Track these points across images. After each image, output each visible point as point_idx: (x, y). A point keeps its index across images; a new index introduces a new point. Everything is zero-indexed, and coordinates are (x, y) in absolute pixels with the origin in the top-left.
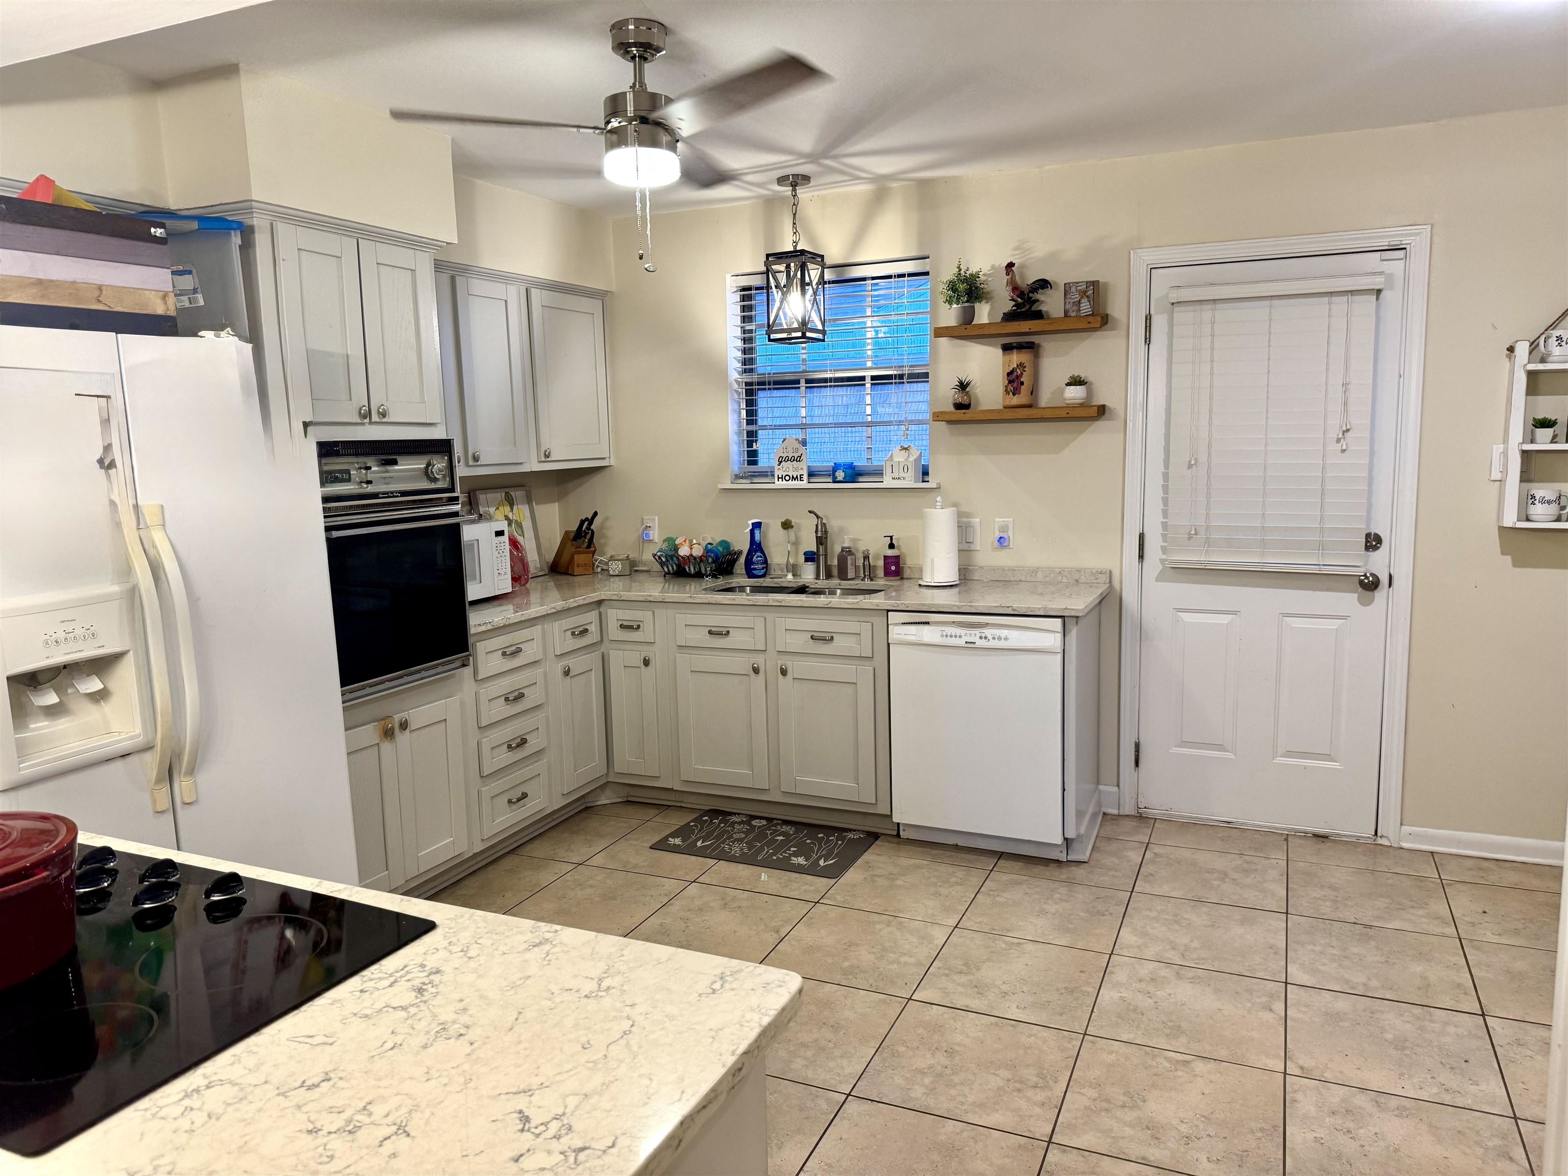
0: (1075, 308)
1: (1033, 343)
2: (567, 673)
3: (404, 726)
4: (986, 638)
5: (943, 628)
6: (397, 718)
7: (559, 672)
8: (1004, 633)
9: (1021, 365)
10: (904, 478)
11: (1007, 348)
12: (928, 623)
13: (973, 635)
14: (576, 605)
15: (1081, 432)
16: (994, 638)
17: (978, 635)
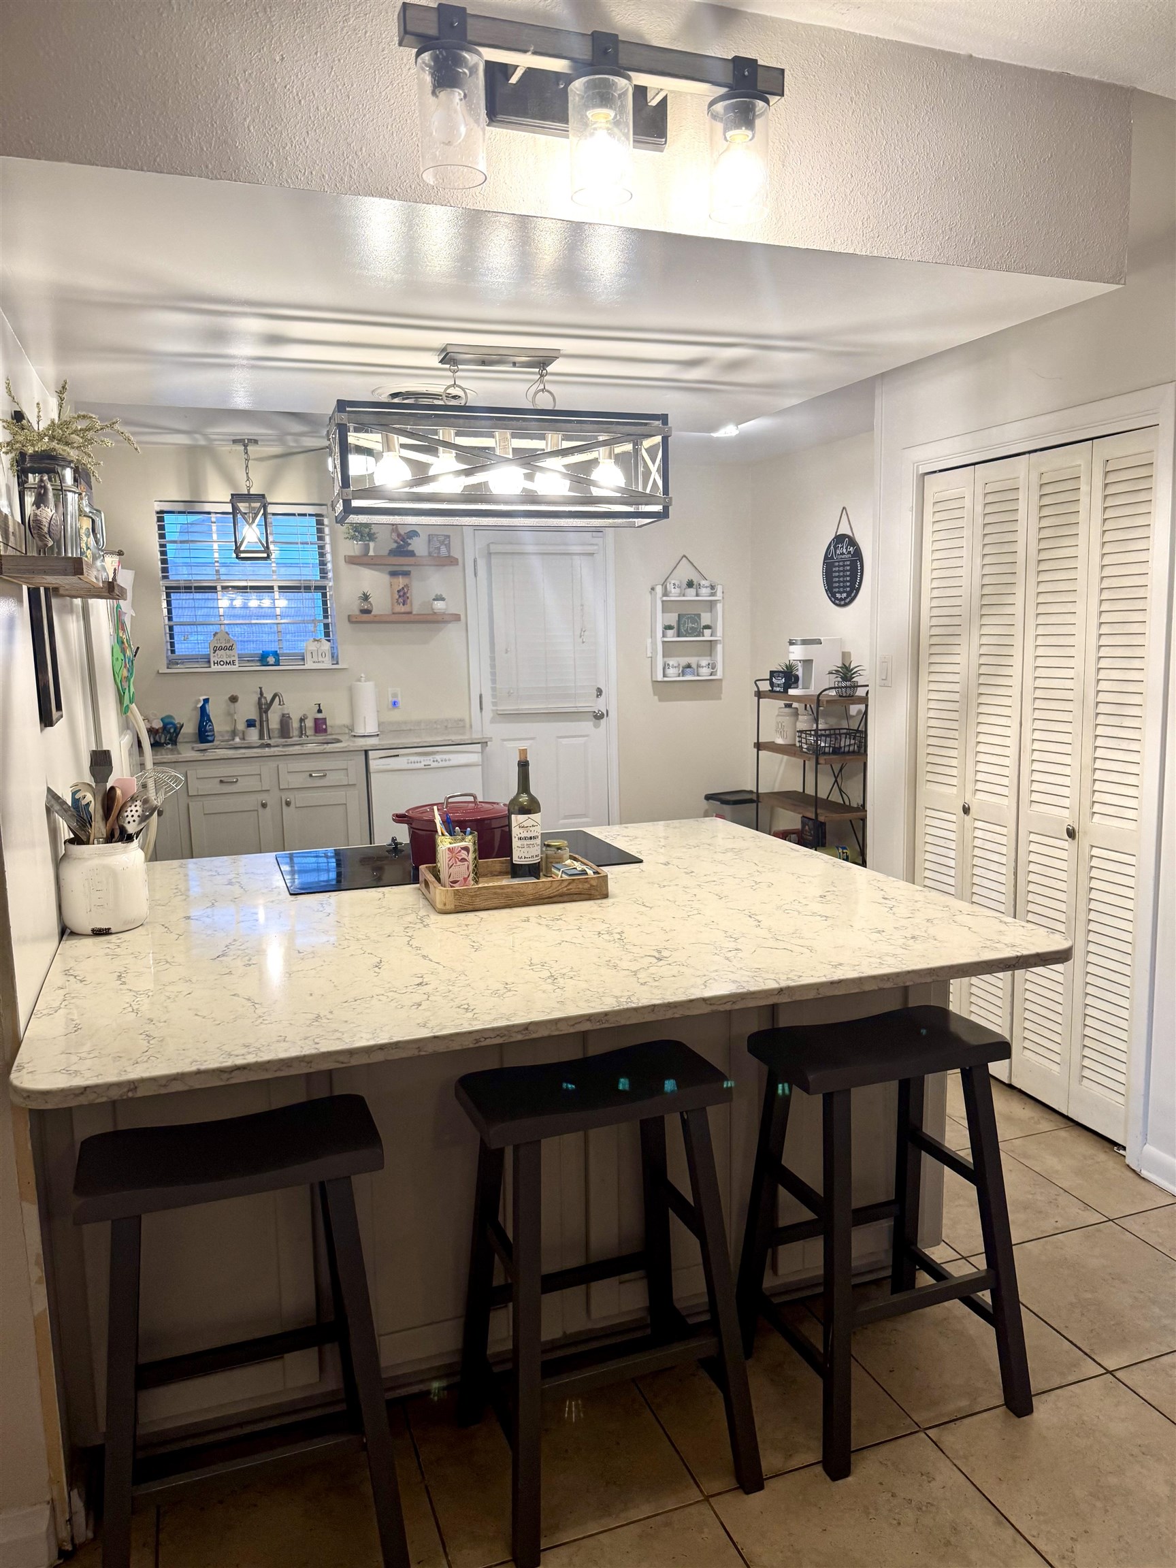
0: (436, 551)
1: (408, 572)
4: (437, 761)
5: (408, 758)
8: (448, 756)
9: (406, 586)
10: (323, 662)
11: (391, 574)
12: (399, 755)
13: (427, 760)
16: (442, 761)
17: (432, 760)
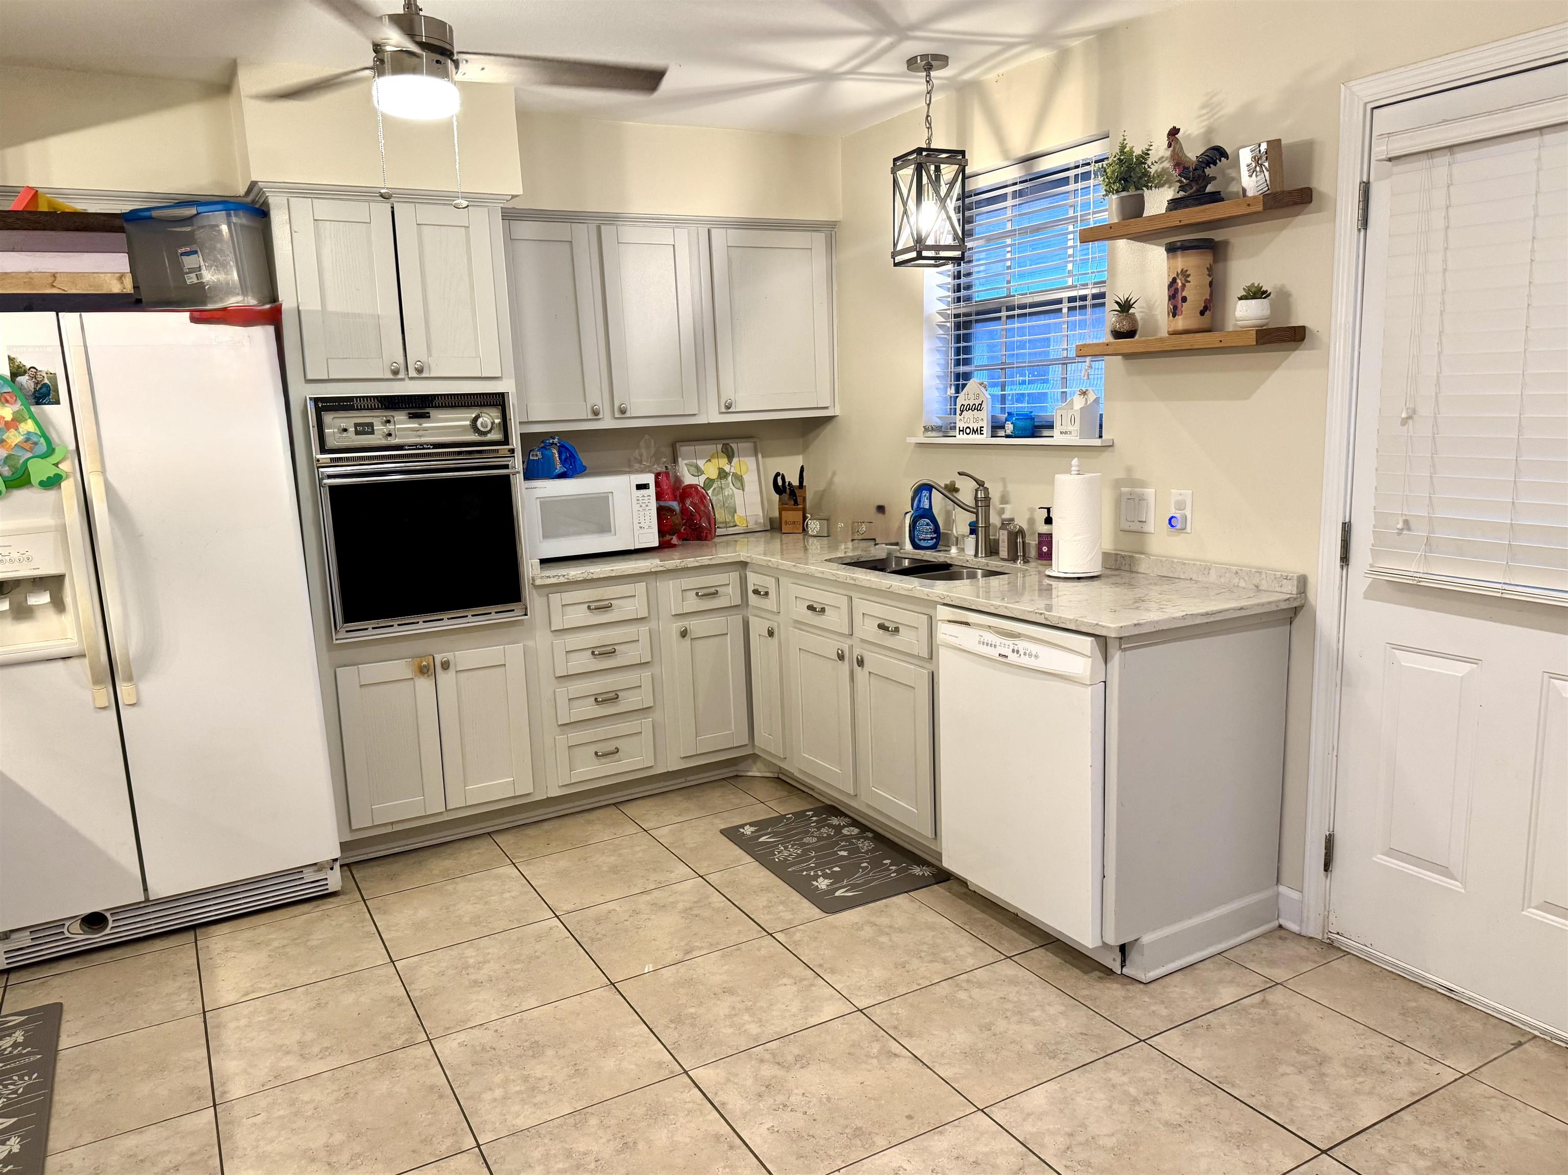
1: (1211, 240)
2: (684, 634)
3: (446, 666)
4: (1018, 652)
5: (981, 633)
6: (439, 658)
7: (675, 634)
8: (1033, 648)
9: (1185, 274)
10: (1070, 433)
11: (1171, 249)
12: (967, 624)
13: (1005, 646)
14: (697, 564)
15: (1276, 367)
16: (1025, 654)
17: (1011, 648)
